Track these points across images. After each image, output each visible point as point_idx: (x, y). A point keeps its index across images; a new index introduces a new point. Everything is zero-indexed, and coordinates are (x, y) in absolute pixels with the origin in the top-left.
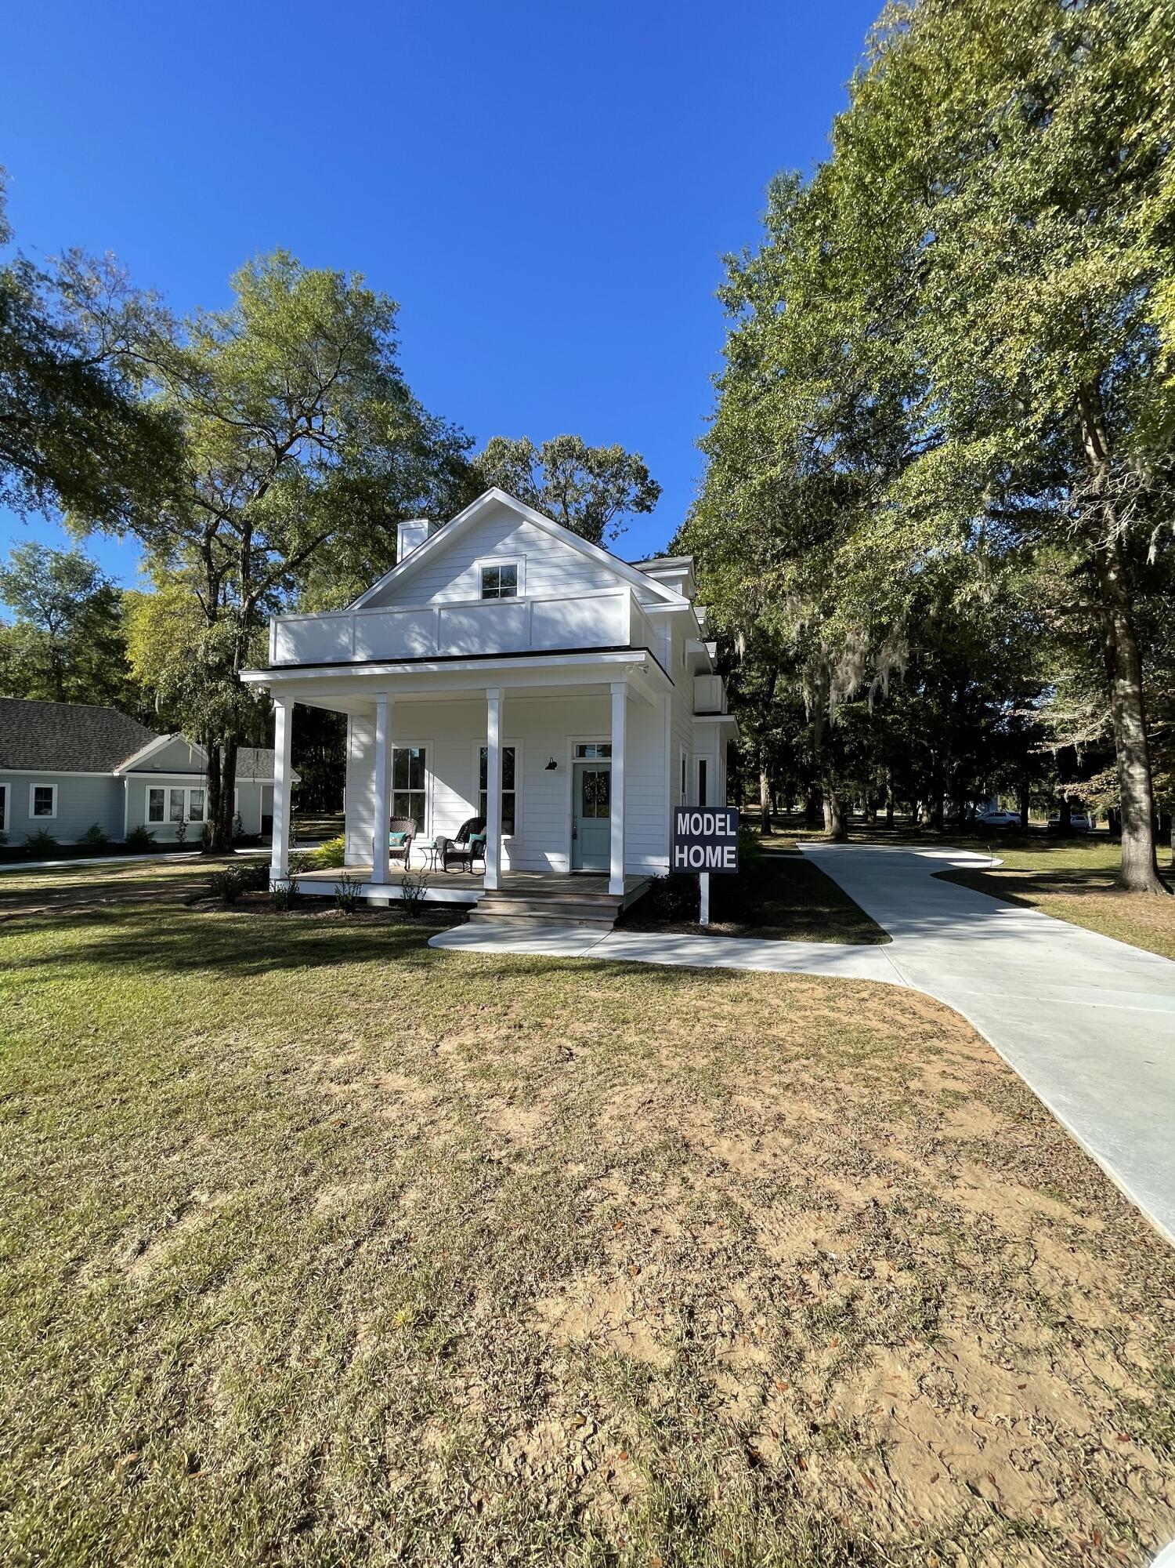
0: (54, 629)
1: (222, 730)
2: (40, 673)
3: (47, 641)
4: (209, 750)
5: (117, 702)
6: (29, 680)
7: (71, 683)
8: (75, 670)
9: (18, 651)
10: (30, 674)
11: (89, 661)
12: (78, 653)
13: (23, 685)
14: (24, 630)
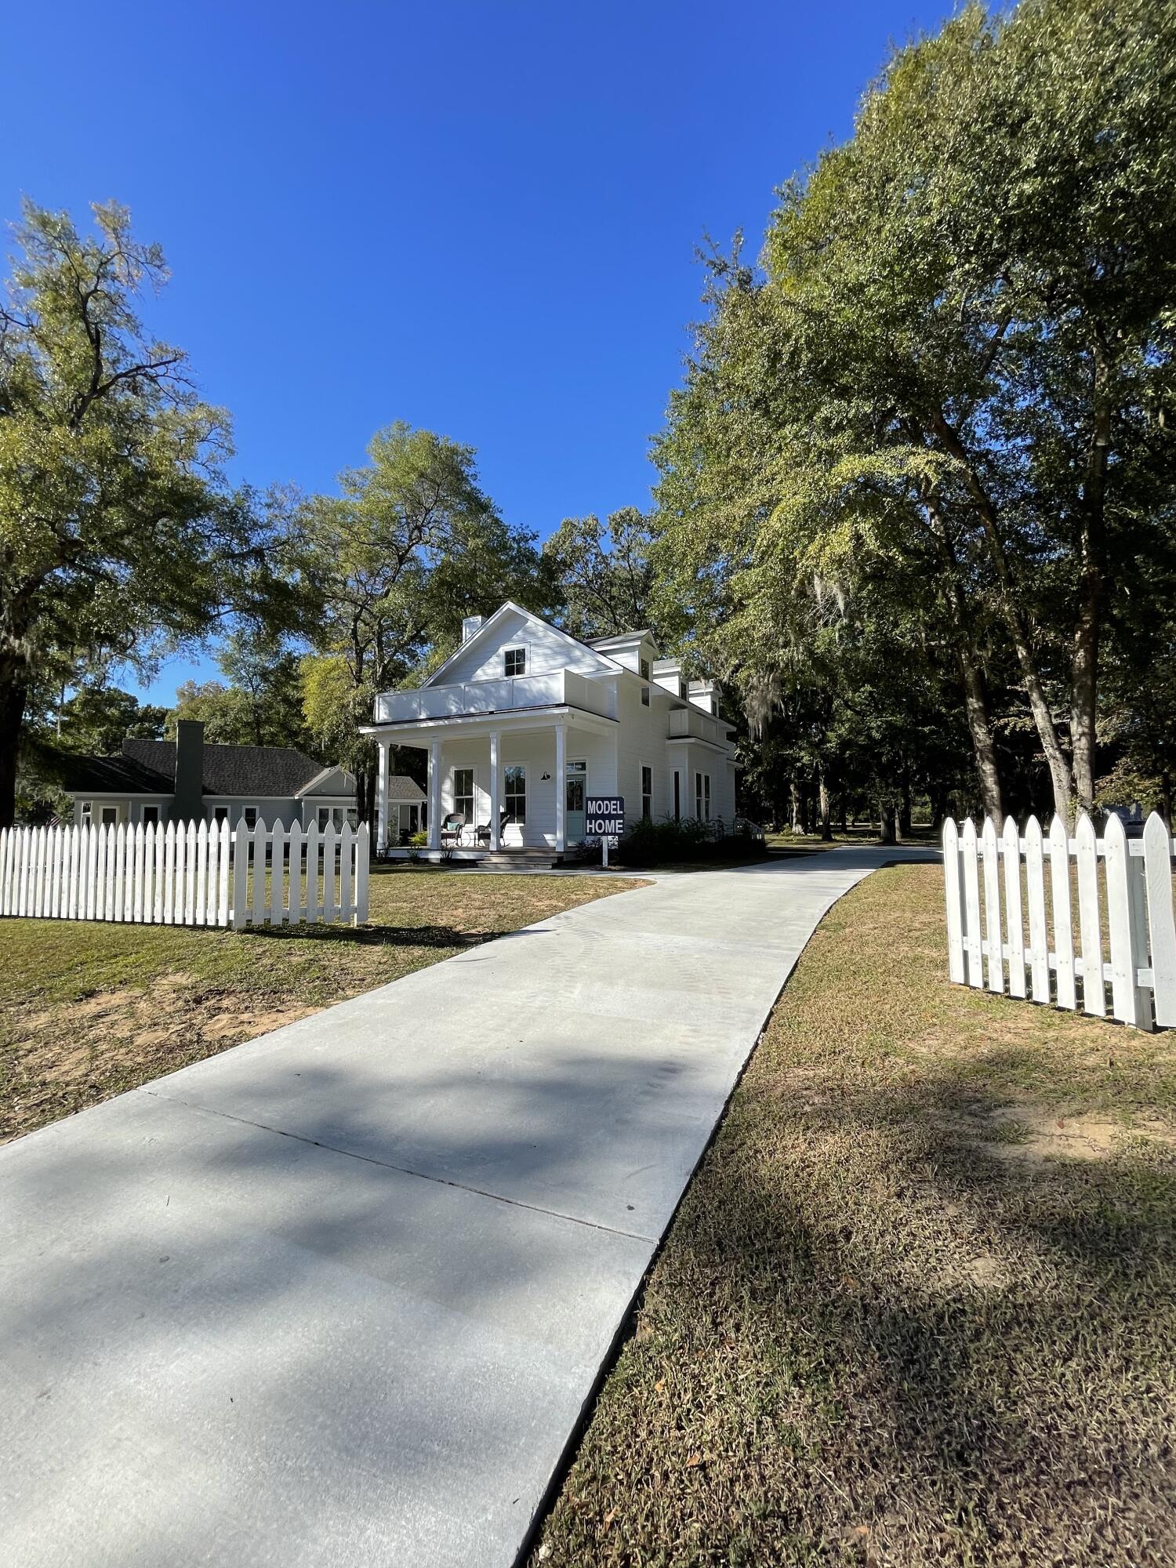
0: (255, 691)
1: (364, 763)
2: (247, 724)
3: (251, 701)
4: (357, 776)
5: (297, 744)
6: (238, 730)
7: (266, 730)
8: (269, 721)
9: (232, 709)
10: (239, 726)
11: (278, 713)
12: (271, 707)
13: (235, 734)
14: (236, 694)
